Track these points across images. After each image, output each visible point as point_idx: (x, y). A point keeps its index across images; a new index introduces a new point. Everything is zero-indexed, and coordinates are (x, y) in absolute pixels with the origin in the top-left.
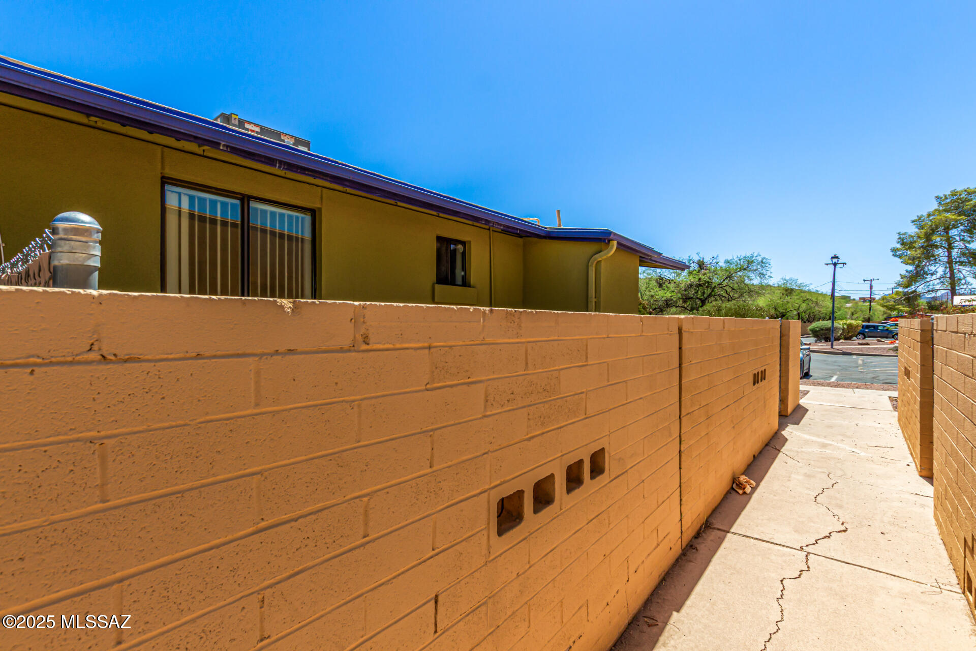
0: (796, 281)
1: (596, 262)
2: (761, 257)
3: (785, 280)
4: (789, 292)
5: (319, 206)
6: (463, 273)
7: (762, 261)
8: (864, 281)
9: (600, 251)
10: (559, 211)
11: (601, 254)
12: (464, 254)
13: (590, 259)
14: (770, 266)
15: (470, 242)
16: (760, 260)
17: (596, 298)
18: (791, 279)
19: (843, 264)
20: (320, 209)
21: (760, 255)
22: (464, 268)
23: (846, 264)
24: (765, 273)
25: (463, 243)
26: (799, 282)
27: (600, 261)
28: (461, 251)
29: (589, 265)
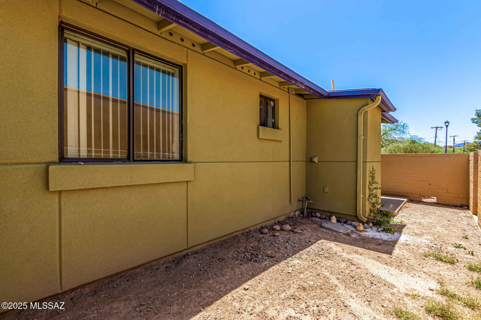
0: (417, 137)
1: (364, 112)
2: (403, 123)
3: (411, 136)
4: (414, 142)
5: (185, 62)
6: (273, 121)
7: (404, 125)
8: (450, 137)
9: (368, 105)
10: (333, 80)
11: (368, 106)
12: (274, 108)
13: (360, 110)
14: (408, 128)
15: (278, 100)
16: (402, 125)
17: (363, 136)
18: (414, 136)
19: (441, 127)
20: (186, 65)
21: (403, 122)
22: (274, 117)
23: (442, 127)
24: (405, 131)
25: (274, 100)
26: (419, 137)
27: (367, 111)
28: (273, 106)
29: (359, 114)
